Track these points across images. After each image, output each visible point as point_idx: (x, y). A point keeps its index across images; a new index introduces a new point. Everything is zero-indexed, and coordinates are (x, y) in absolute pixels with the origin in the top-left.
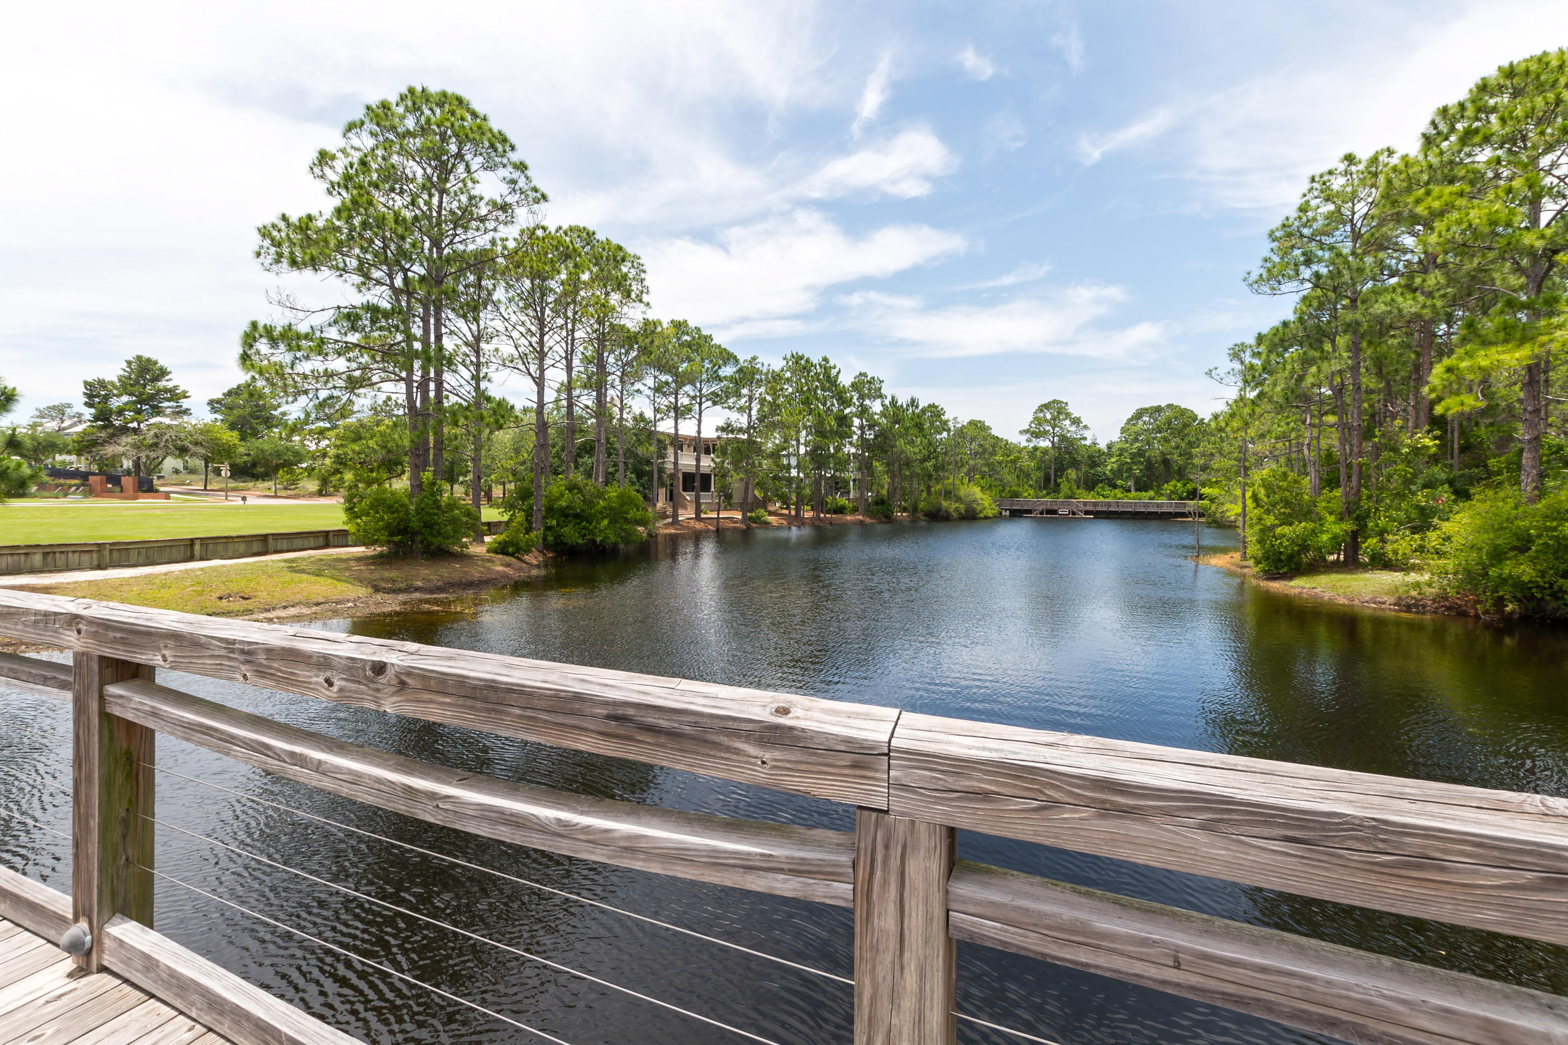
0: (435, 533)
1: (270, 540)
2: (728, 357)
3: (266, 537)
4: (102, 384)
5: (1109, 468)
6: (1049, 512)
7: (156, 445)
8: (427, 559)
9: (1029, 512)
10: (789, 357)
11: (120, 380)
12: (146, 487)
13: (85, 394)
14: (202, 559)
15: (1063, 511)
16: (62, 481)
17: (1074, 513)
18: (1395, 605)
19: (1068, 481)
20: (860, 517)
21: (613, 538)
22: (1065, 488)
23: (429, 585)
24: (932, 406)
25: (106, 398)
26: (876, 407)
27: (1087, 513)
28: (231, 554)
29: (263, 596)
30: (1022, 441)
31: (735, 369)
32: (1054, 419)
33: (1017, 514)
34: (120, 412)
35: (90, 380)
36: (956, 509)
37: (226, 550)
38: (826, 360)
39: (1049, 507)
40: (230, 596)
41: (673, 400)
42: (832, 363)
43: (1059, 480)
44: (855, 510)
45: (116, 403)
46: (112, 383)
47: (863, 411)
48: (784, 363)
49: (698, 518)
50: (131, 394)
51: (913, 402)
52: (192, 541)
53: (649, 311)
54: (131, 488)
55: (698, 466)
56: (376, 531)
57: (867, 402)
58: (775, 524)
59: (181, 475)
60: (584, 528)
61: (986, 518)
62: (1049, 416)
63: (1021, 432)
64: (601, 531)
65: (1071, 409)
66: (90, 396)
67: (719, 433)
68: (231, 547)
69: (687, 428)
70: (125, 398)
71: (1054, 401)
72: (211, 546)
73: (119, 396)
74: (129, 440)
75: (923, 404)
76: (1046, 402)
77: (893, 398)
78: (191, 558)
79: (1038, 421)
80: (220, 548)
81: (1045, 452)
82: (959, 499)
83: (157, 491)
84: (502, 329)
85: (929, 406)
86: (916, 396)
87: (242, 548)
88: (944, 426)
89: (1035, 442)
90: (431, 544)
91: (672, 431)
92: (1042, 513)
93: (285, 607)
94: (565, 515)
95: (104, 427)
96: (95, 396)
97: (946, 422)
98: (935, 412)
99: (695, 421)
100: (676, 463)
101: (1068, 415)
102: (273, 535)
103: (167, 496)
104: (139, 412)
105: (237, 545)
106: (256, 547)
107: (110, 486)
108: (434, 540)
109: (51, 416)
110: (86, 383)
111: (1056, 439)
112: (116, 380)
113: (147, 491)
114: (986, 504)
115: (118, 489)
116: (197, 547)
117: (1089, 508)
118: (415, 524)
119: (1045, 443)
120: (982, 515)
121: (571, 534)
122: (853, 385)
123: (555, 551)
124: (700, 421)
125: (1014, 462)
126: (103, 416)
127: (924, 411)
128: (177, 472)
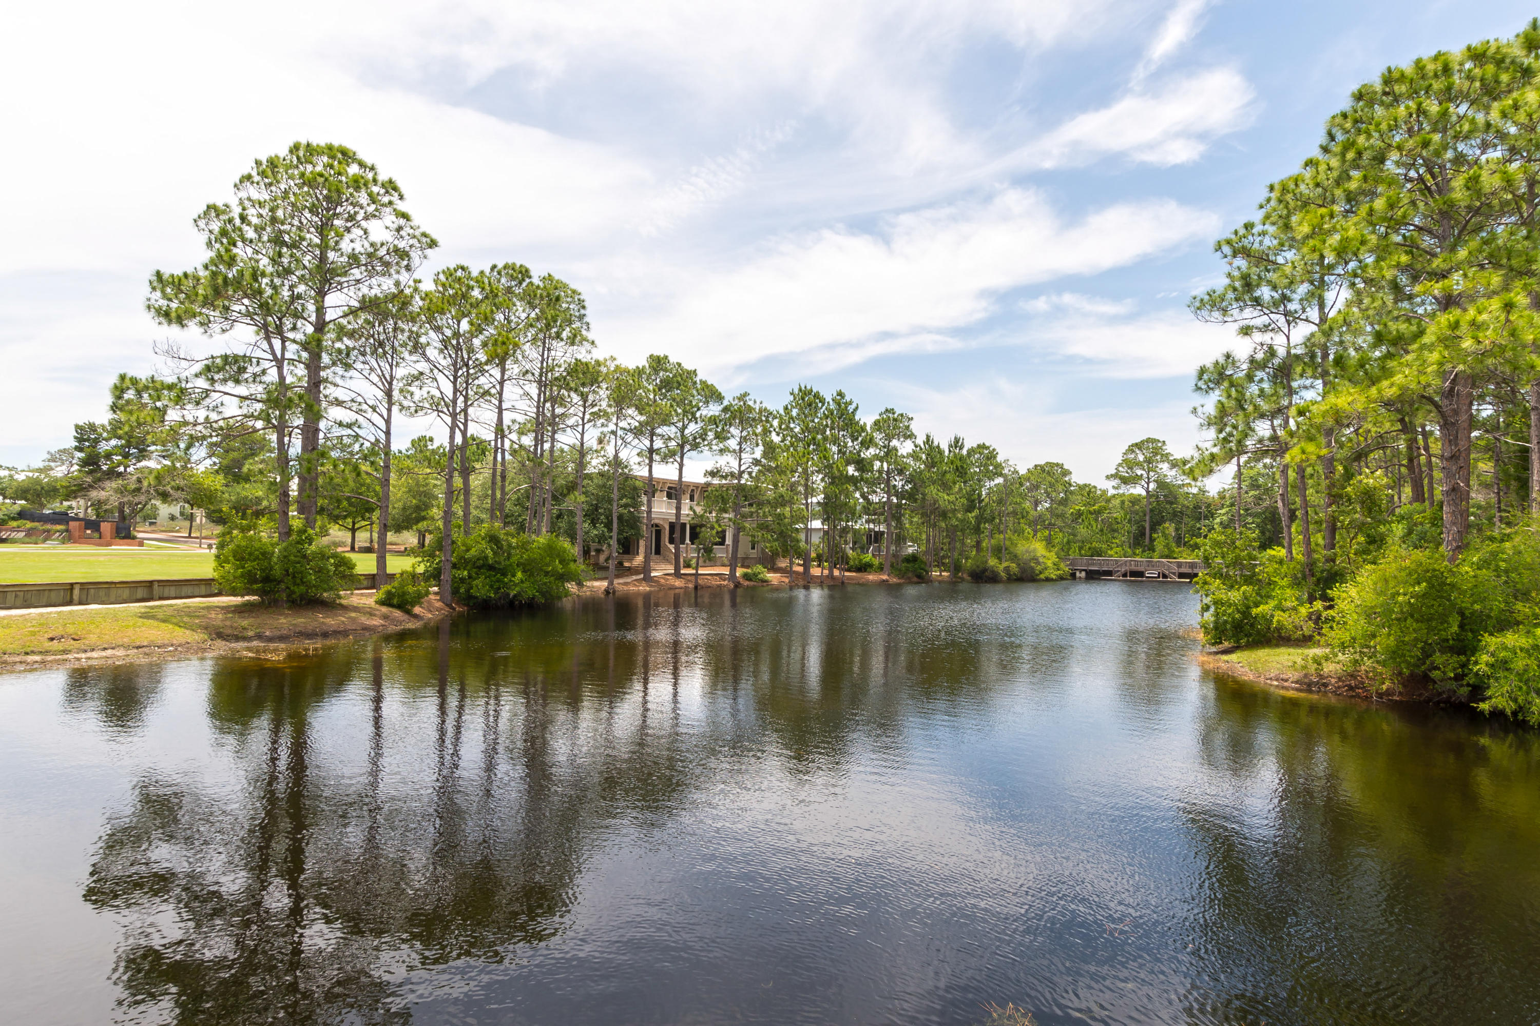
0: (298, 581)
1: (156, 586)
2: (712, 394)
3: (151, 583)
4: (92, 427)
5: (1218, 520)
6: (1134, 574)
7: (138, 490)
8: (289, 608)
9: (1109, 573)
10: (796, 391)
11: (110, 423)
12: (124, 533)
13: (76, 438)
14: (80, 603)
15: (1151, 573)
16: (48, 526)
17: (1165, 576)
18: (1296, 682)
19: (1165, 536)
20: (885, 577)
21: (530, 593)
22: (1159, 545)
23: (278, 633)
24: (982, 447)
25: (96, 441)
26: (905, 448)
27: (1181, 575)
28: (113, 600)
29: (93, 639)
30: (1109, 487)
31: (720, 408)
32: (1149, 461)
33: (1093, 576)
34: (108, 456)
35: (81, 423)
36: (1007, 569)
37: (108, 595)
38: (840, 394)
39: (1133, 568)
40: (63, 637)
41: (647, 443)
42: (848, 398)
43: (1155, 535)
44: (881, 568)
45: (104, 446)
46: (103, 426)
47: (890, 453)
48: (792, 398)
49: (677, 574)
50: (120, 438)
51: (957, 443)
52: (72, 585)
53: (594, 350)
54: (109, 535)
55: (678, 515)
56: (235, 577)
57: (894, 443)
58: (775, 582)
59: (176, 522)
60: (498, 581)
61: (1048, 580)
62: (1141, 458)
63: (1108, 477)
64: (516, 585)
65: (1169, 449)
66: (80, 440)
67: (710, 479)
68: (113, 593)
69: (665, 472)
70: (114, 442)
71: (1149, 440)
72: (92, 591)
73: (107, 440)
74: (114, 485)
75: (969, 444)
76: (1138, 440)
77: (928, 437)
78: (70, 603)
79: (1129, 464)
80: (102, 593)
81: (1135, 500)
82: (1014, 558)
83: (134, 538)
84: (427, 371)
85: (979, 446)
86: (961, 435)
87: (126, 593)
88: (998, 471)
89: (1123, 490)
90: (293, 592)
91: (646, 474)
92: (1125, 575)
93: (105, 649)
94: (482, 566)
95: (91, 472)
96: (85, 440)
97: (998, 466)
98: (986, 454)
99: (676, 465)
100: (649, 512)
101: (1166, 457)
102: (159, 581)
103: (141, 544)
104: (126, 456)
105: (120, 591)
106: (140, 593)
107: (89, 532)
108: (296, 589)
109: (61, 459)
110: (77, 427)
111: (1152, 486)
112: (106, 423)
113: (124, 538)
114: (1049, 563)
115: (96, 535)
116: (76, 592)
117: (1184, 570)
118: (277, 571)
119: (1138, 490)
120: (1042, 576)
121: (481, 588)
122: (876, 423)
123: (468, 605)
124: (681, 466)
125: (1098, 512)
126: (91, 462)
127: (971, 452)
128: (173, 518)
